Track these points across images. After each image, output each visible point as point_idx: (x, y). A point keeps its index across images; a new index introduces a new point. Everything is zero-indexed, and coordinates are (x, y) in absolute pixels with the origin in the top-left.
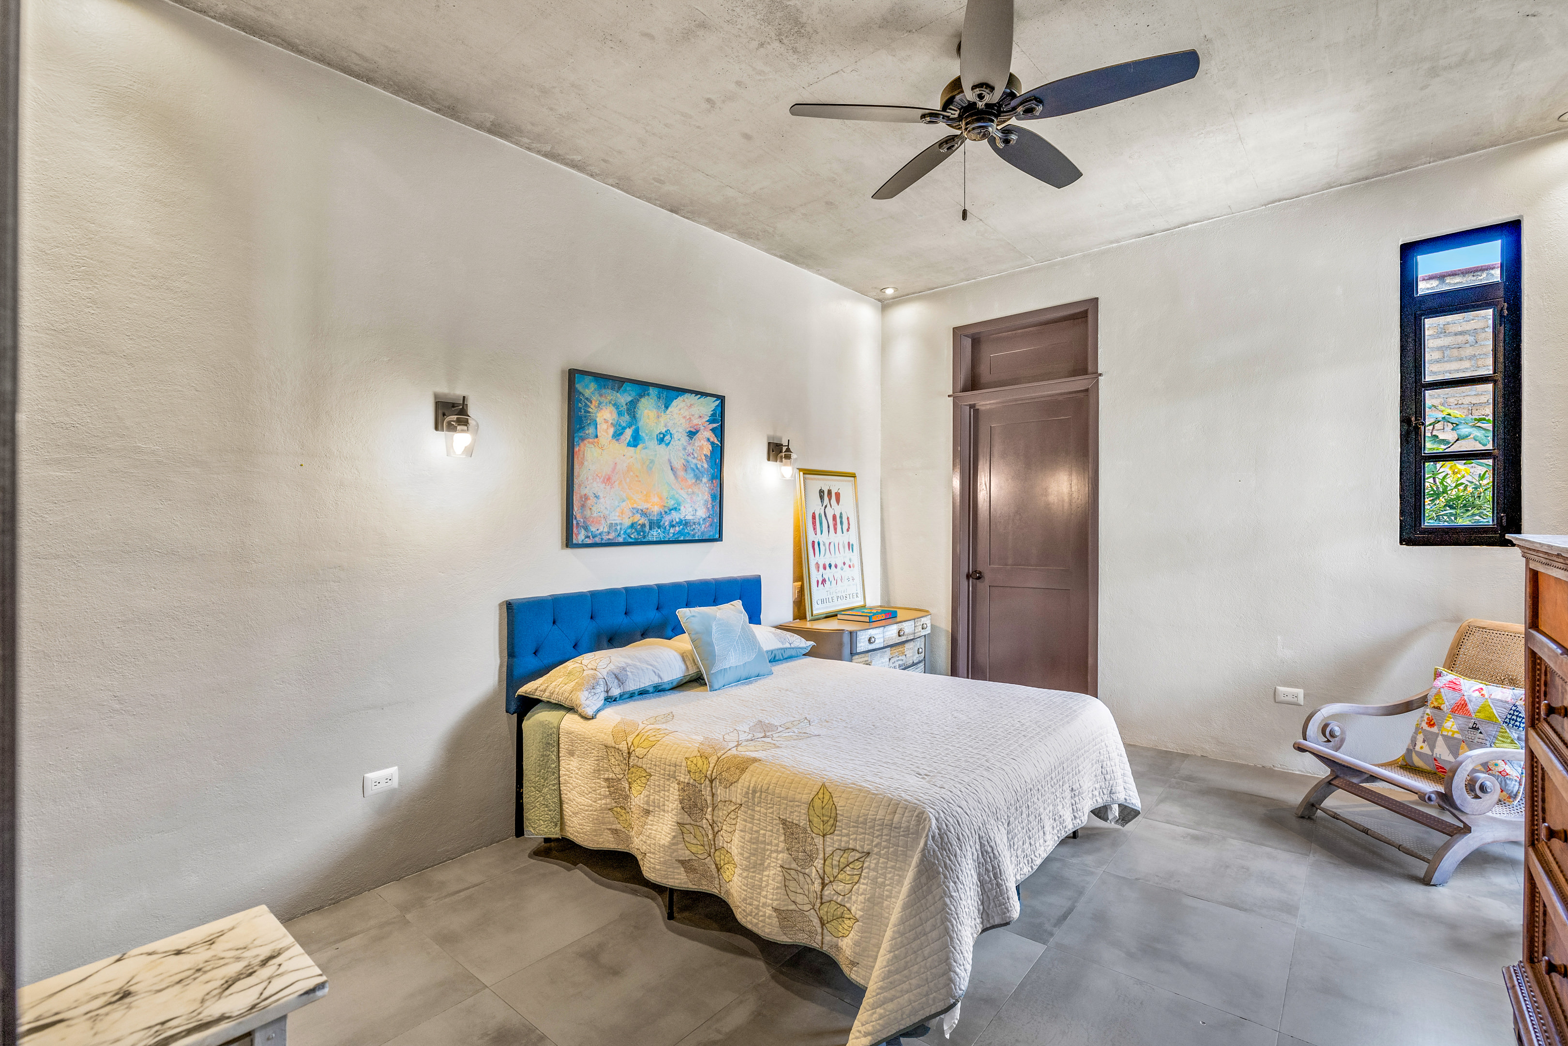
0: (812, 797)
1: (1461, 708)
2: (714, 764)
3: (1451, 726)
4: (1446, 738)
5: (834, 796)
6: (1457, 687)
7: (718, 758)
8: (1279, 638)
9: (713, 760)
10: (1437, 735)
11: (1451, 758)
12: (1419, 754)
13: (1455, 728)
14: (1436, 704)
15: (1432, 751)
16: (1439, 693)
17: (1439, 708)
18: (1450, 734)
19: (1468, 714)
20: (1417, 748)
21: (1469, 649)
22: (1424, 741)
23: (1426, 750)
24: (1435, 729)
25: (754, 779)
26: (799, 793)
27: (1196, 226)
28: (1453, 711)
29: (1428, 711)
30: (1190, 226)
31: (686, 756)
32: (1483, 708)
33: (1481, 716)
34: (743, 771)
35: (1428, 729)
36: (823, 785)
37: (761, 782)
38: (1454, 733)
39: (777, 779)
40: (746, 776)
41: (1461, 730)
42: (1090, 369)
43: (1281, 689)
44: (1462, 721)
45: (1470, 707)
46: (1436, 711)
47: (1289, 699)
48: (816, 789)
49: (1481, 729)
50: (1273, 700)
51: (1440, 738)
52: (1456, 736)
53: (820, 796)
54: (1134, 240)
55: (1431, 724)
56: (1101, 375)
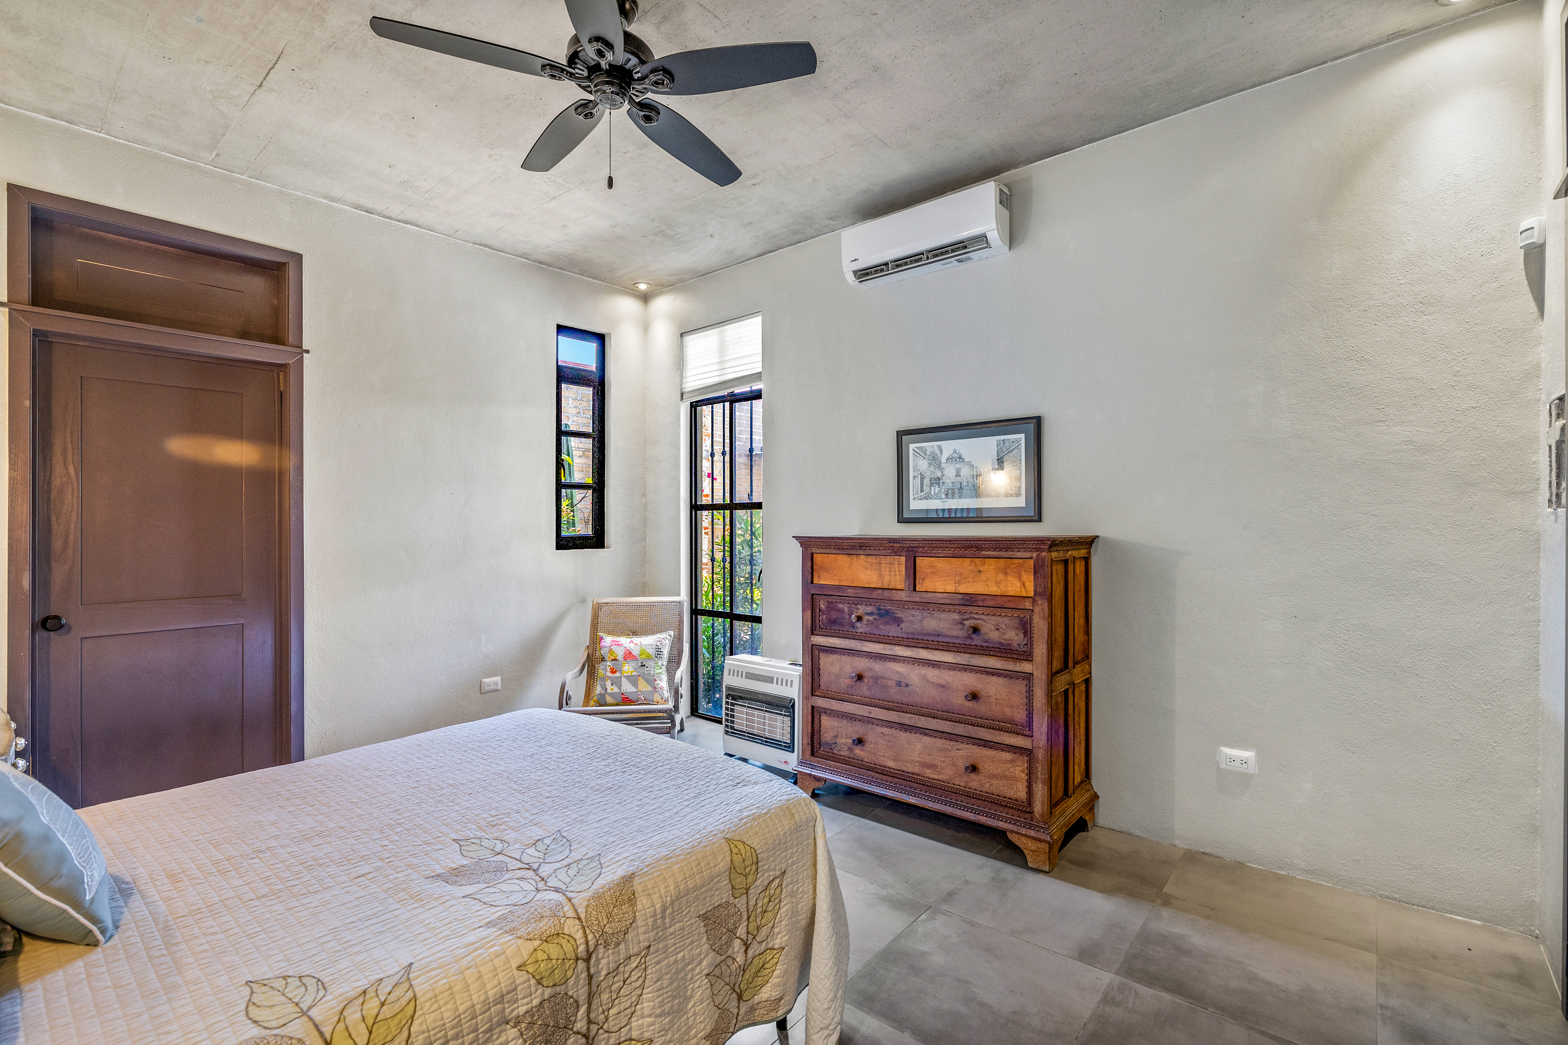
0: (728, 858)
1: (629, 655)
2: (581, 932)
3: (628, 668)
4: (627, 677)
5: (745, 840)
6: (620, 643)
7: (579, 919)
8: (483, 636)
9: (572, 928)
10: (621, 677)
11: (634, 690)
12: (611, 695)
13: (631, 669)
14: (613, 658)
15: (620, 689)
16: (611, 650)
17: (615, 660)
18: (629, 674)
19: (634, 658)
20: (609, 691)
21: (603, 619)
22: (612, 685)
23: (616, 690)
24: (618, 674)
25: (655, 897)
26: (715, 866)
27: (413, 229)
28: (625, 659)
29: (609, 664)
30: (409, 226)
31: (514, 966)
32: (642, 652)
33: (643, 656)
34: (632, 900)
35: (613, 675)
36: (728, 840)
37: (667, 892)
38: (632, 672)
39: (682, 873)
40: (642, 902)
41: (635, 669)
42: (291, 340)
43: (485, 680)
44: (633, 663)
45: (634, 653)
46: (614, 662)
47: (492, 687)
48: (726, 848)
49: (647, 665)
50: (479, 692)
51: (623, 679)
52: (633, 674)
53: (735, 850)
54: (348, 208)
55: (613, 671)
56: (308, 352)
